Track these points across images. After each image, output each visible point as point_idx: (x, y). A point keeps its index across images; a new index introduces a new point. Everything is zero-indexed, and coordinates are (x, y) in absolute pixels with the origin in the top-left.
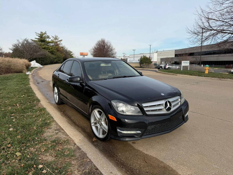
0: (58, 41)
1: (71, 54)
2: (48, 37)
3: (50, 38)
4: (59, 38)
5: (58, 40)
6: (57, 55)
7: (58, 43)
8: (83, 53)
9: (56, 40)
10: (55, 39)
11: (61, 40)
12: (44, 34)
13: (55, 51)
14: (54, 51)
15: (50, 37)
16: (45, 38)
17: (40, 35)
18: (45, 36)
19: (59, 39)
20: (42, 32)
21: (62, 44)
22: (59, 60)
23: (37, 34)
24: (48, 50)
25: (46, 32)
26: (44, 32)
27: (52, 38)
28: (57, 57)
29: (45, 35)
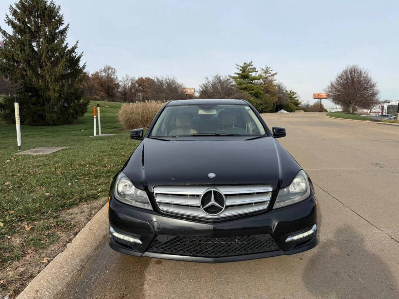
0: (270, 76)
1: (294, 96)
2: (254, 70)
3: (257, 72)
4: (272, 70)
5: (270, 74)
6: (263, 99)
7: (270, 78)
8: (318, 94)
9: (267, 75)
10: (266, 73)
11: (276, 74)
12: (249, 66)
13: (262, 92)
14: (260, 93)
15: (256, 70)
16: (249, 72)
17: (243, 68)
18: (250, 69)
19: (273, 73)
20: (246, 62)
21: (275, 80)
22: (267, 108)
23: (238, 67)
24: (251, 91)
25: (252, 62)
26: (248, 63)
27: (260, 72)
28: (264, 103)
29: (251, 67)
